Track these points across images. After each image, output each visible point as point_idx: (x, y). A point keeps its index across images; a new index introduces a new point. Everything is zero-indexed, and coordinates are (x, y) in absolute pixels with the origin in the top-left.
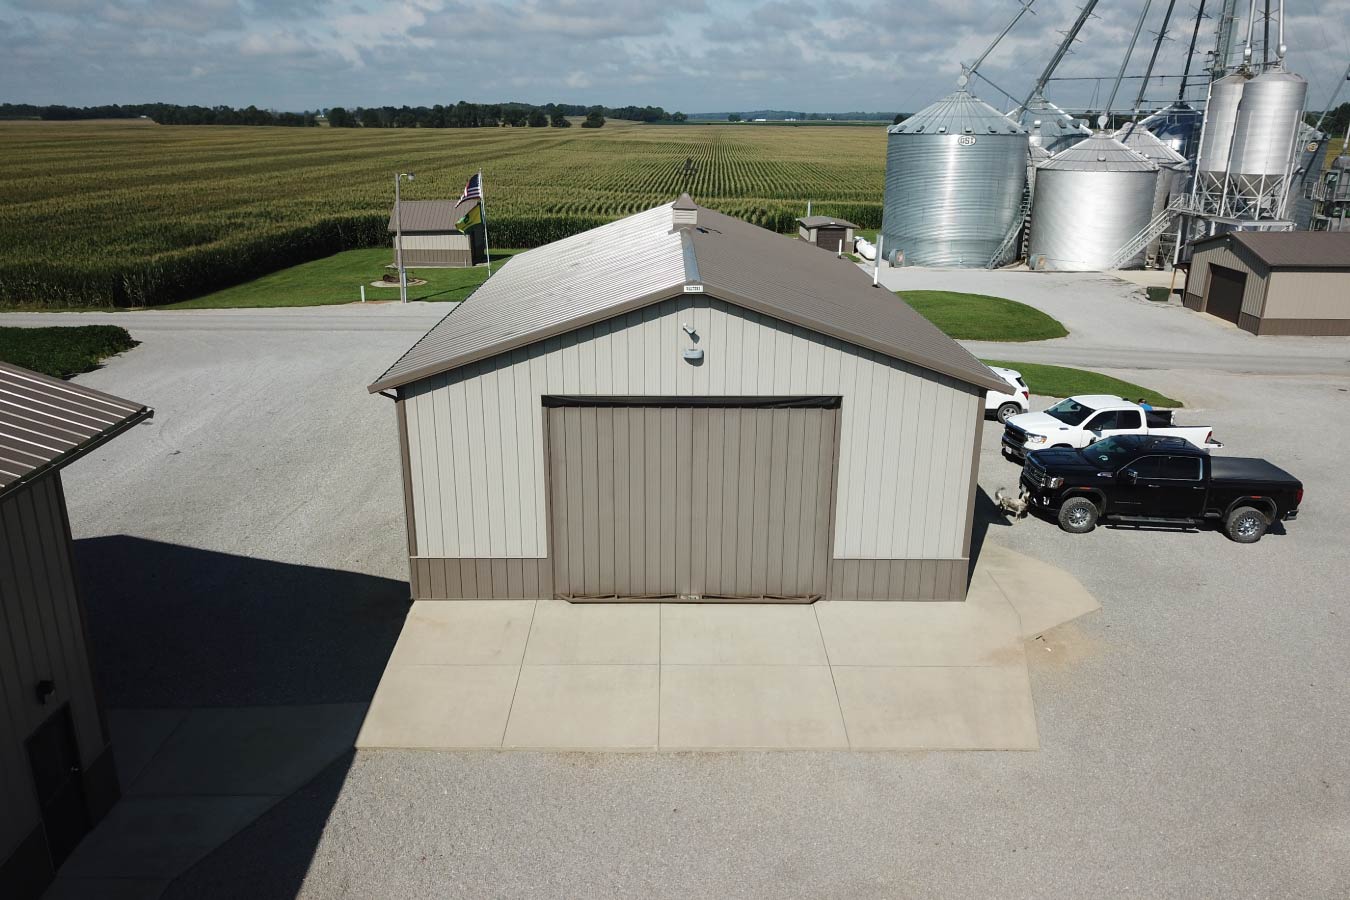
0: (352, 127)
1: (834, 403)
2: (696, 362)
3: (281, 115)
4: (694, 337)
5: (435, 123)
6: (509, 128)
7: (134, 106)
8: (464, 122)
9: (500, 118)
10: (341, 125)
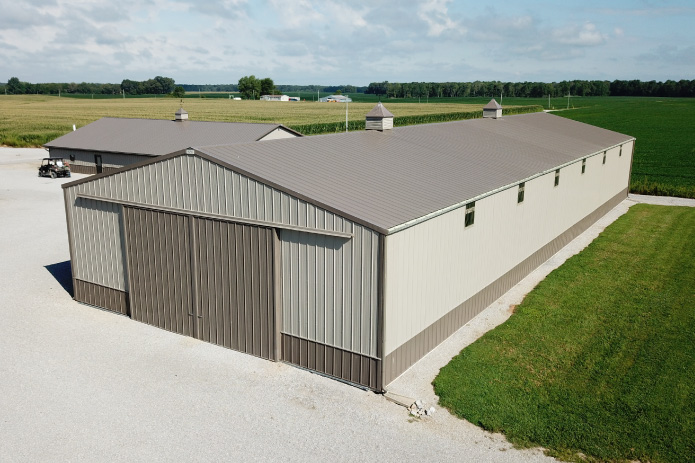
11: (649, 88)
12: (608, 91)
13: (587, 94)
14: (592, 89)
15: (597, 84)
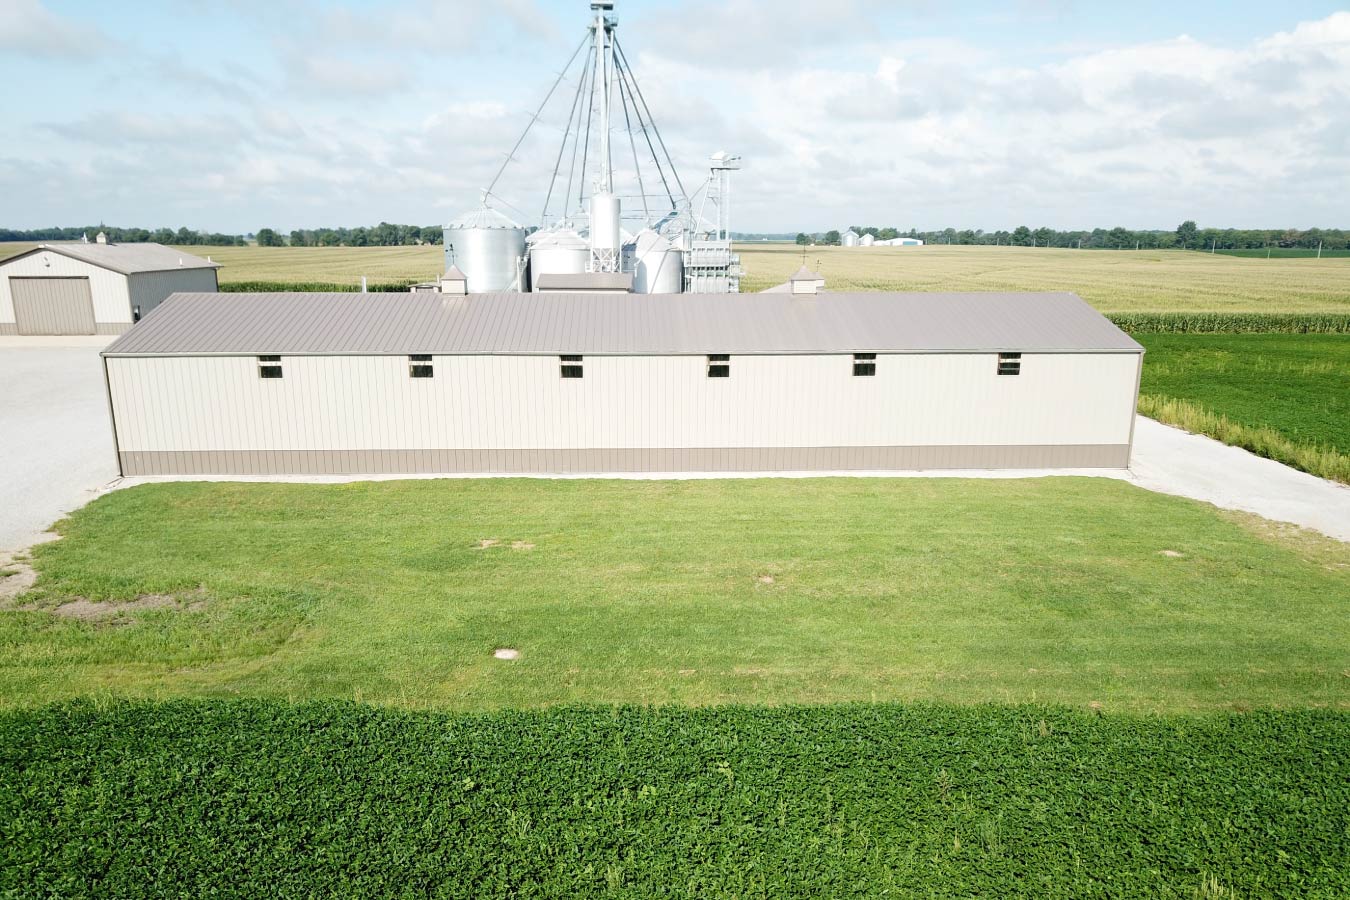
0: (279, 246)
1: (87, 278)
2: (48, 266)
3: (212, 237)
4: (46, 259)
5: (358, 242)
6: (428, 246)
7: (76, 229)
8: (386, 242)
9: (418, 237)
10: (269, 244)
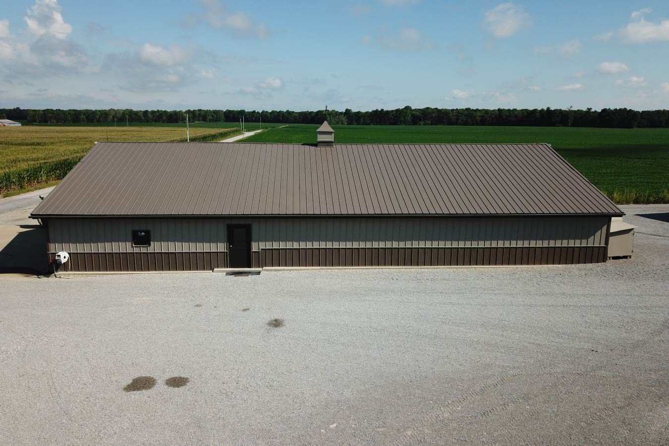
11: (253, 116)
12: (223, 118)
13: (210, 120)
14: (213, 116)
15: (216, 112)
